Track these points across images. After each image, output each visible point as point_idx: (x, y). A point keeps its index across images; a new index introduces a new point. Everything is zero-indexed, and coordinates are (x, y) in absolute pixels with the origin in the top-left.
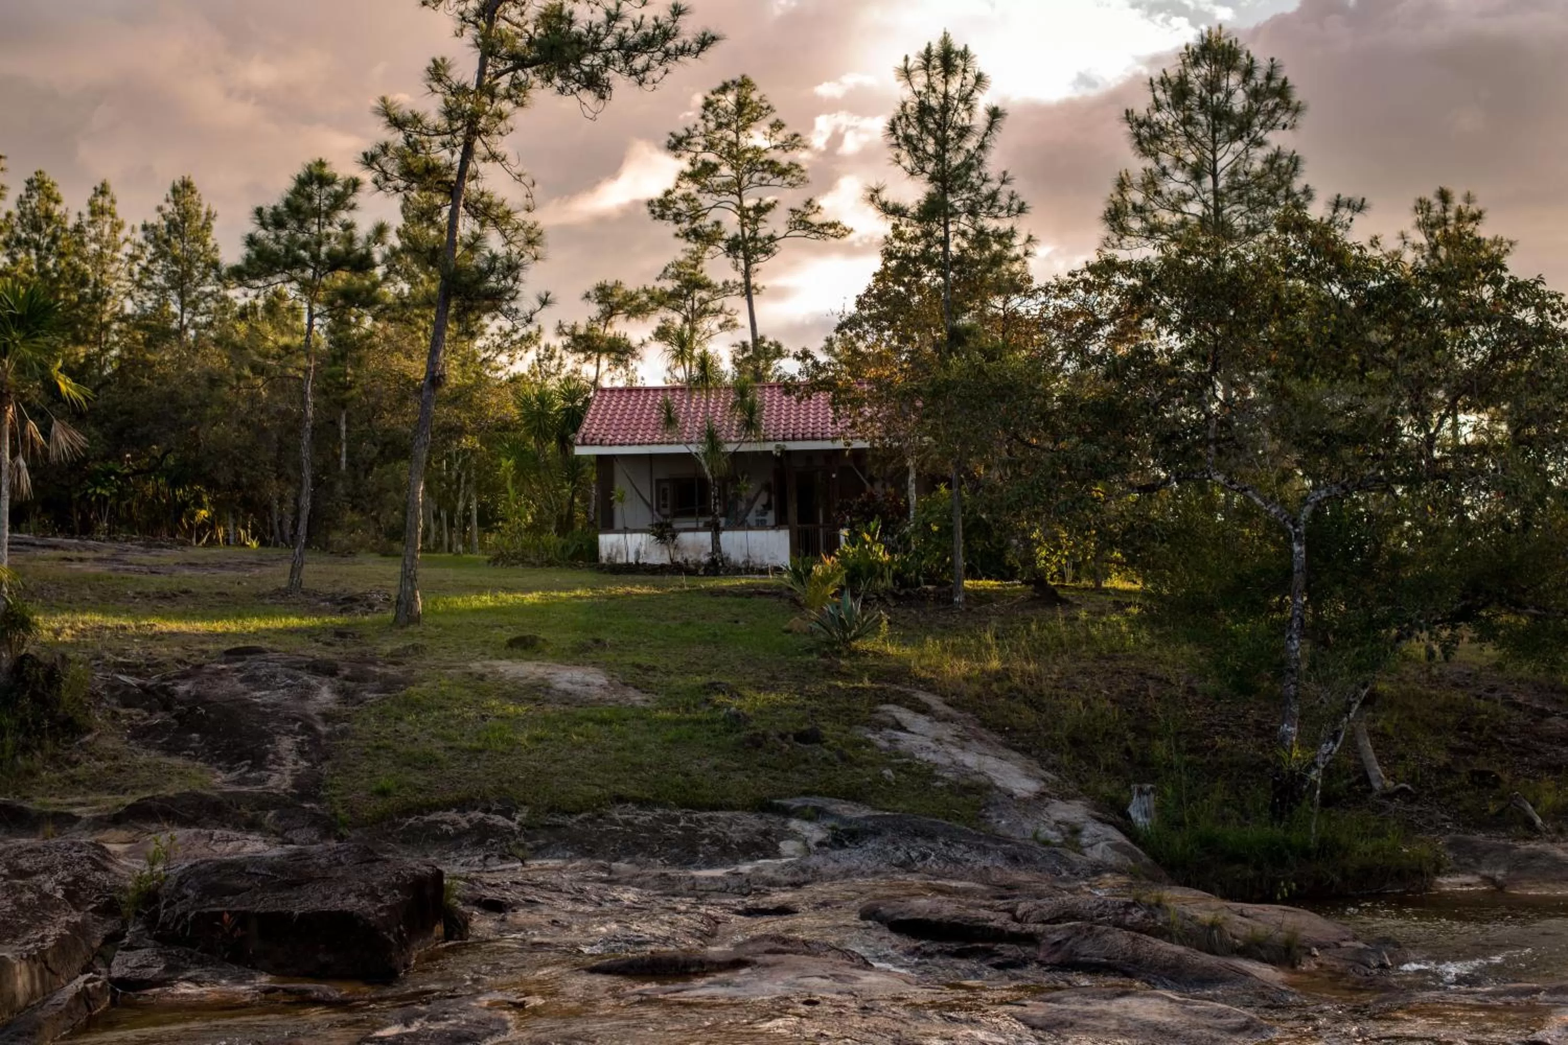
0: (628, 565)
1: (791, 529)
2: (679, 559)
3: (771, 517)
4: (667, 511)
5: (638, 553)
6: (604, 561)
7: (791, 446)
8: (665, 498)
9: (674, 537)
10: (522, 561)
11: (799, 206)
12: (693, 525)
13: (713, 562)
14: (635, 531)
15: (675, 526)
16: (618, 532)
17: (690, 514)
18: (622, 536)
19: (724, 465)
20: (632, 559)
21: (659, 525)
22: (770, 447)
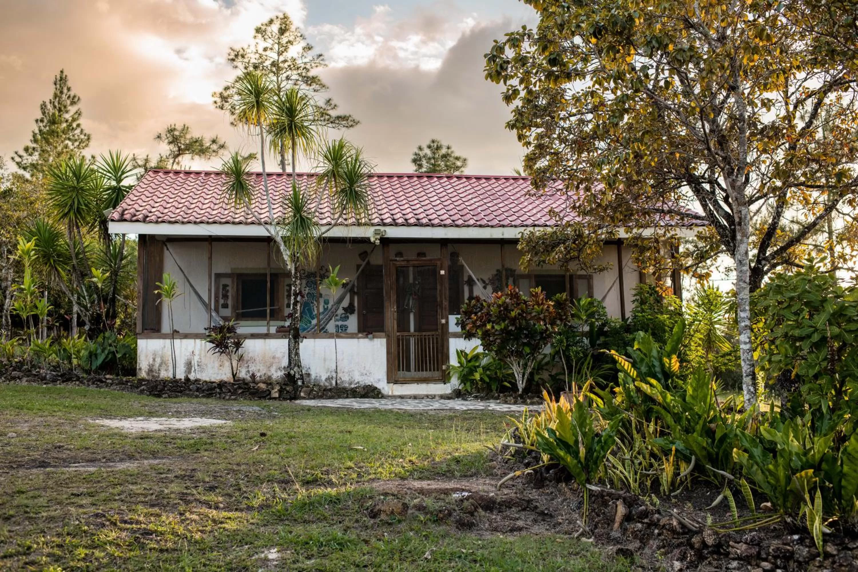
0: (175, 381)
1: (388, 337)
2: (243, 374)
3: (352, 323)
4: (227, 312)
5: (189, 365)
6: (143, 374)
7: (392, 232)
8: (225, 296)
9: (238, 345)
10: (28, 373)
11: (321, 103)
12: (263, 330)
13: (290, 379)
14: (186, 336)
15: (240, 331)
16: (165, 337)
17: (260, 316)
18: (168, 342)
19: (312, 251)
20: (181, 375)
21: (220, 329)
22: (368, 233)
